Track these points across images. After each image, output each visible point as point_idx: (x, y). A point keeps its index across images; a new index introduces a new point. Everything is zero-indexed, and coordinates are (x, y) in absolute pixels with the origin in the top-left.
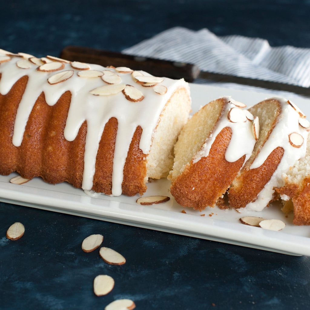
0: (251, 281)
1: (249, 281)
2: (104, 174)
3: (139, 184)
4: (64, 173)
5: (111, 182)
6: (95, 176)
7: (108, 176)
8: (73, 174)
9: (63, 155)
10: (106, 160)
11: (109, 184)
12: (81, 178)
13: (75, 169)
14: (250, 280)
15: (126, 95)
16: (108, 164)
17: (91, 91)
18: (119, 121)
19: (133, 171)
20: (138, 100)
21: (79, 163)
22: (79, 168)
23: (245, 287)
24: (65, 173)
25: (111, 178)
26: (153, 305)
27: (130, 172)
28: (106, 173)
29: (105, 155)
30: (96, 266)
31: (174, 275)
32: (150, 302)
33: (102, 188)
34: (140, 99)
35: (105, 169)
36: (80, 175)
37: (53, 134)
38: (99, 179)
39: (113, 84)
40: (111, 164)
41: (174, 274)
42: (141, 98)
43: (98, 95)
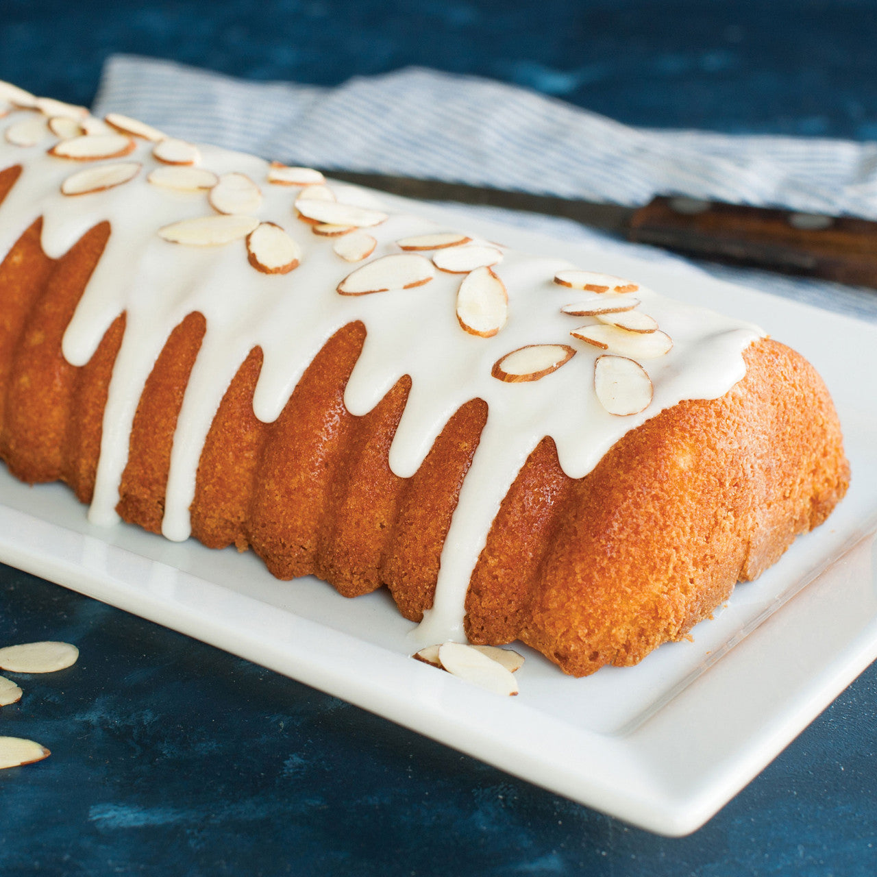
0: (504, 800)
1: (498, 798)
2: (146, 473)
3: (233, 516)
4: (55, 456)
5: (164, 499)
6: (126, 476)
7: (157, 481)
8: (74, 462)
9: (54, 403)
10: (155, 433)
11: (159, 502)
12: (93, 473)
13: (79, 448)
14: (501, 797)
15: (249, 251)
16: (159, 446)
17: (162, 228)
18: (210, 326)
19: (219, 475)
20: (277, 271)
21: (89, 431)
22: (88, 446)
23: (479, 815)
24: (59, 458)
25: (165, 485)
26: (192, 843)
27: (209, 476)
28: (152, 469)
29: (153, 417)
30: (77, 718)
31: (286, 762)
32: (188, 831)
33: (137, 510)
34: (285, 267)
35: (150, 457)
36: (91, 467)
37: (37, 338)
38: (132, 483)
39: (228, 214)
40: (166, 446)
41: (288, 759)
42: (287, 266)
43: (175, 242)
